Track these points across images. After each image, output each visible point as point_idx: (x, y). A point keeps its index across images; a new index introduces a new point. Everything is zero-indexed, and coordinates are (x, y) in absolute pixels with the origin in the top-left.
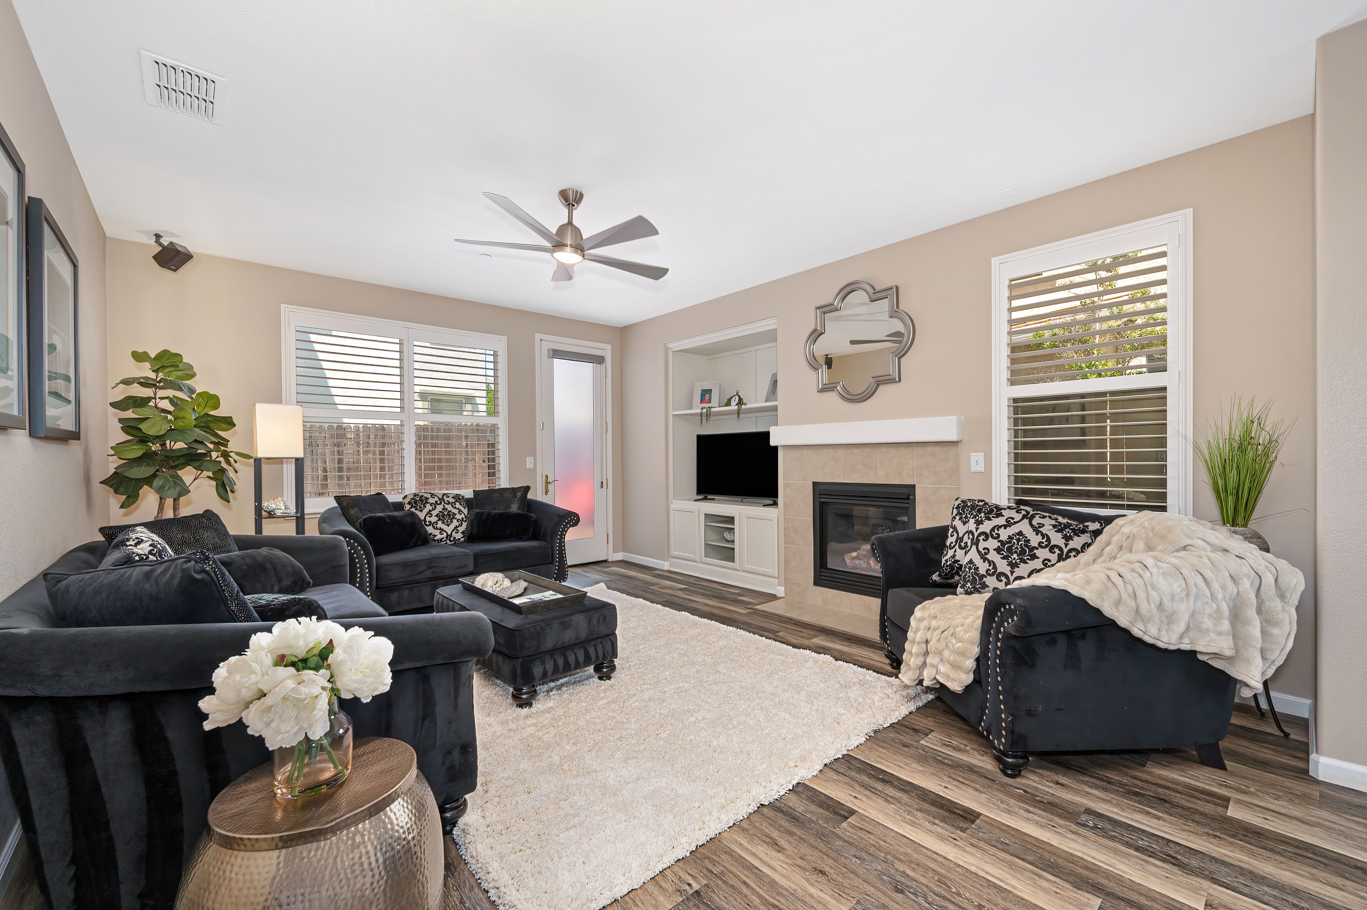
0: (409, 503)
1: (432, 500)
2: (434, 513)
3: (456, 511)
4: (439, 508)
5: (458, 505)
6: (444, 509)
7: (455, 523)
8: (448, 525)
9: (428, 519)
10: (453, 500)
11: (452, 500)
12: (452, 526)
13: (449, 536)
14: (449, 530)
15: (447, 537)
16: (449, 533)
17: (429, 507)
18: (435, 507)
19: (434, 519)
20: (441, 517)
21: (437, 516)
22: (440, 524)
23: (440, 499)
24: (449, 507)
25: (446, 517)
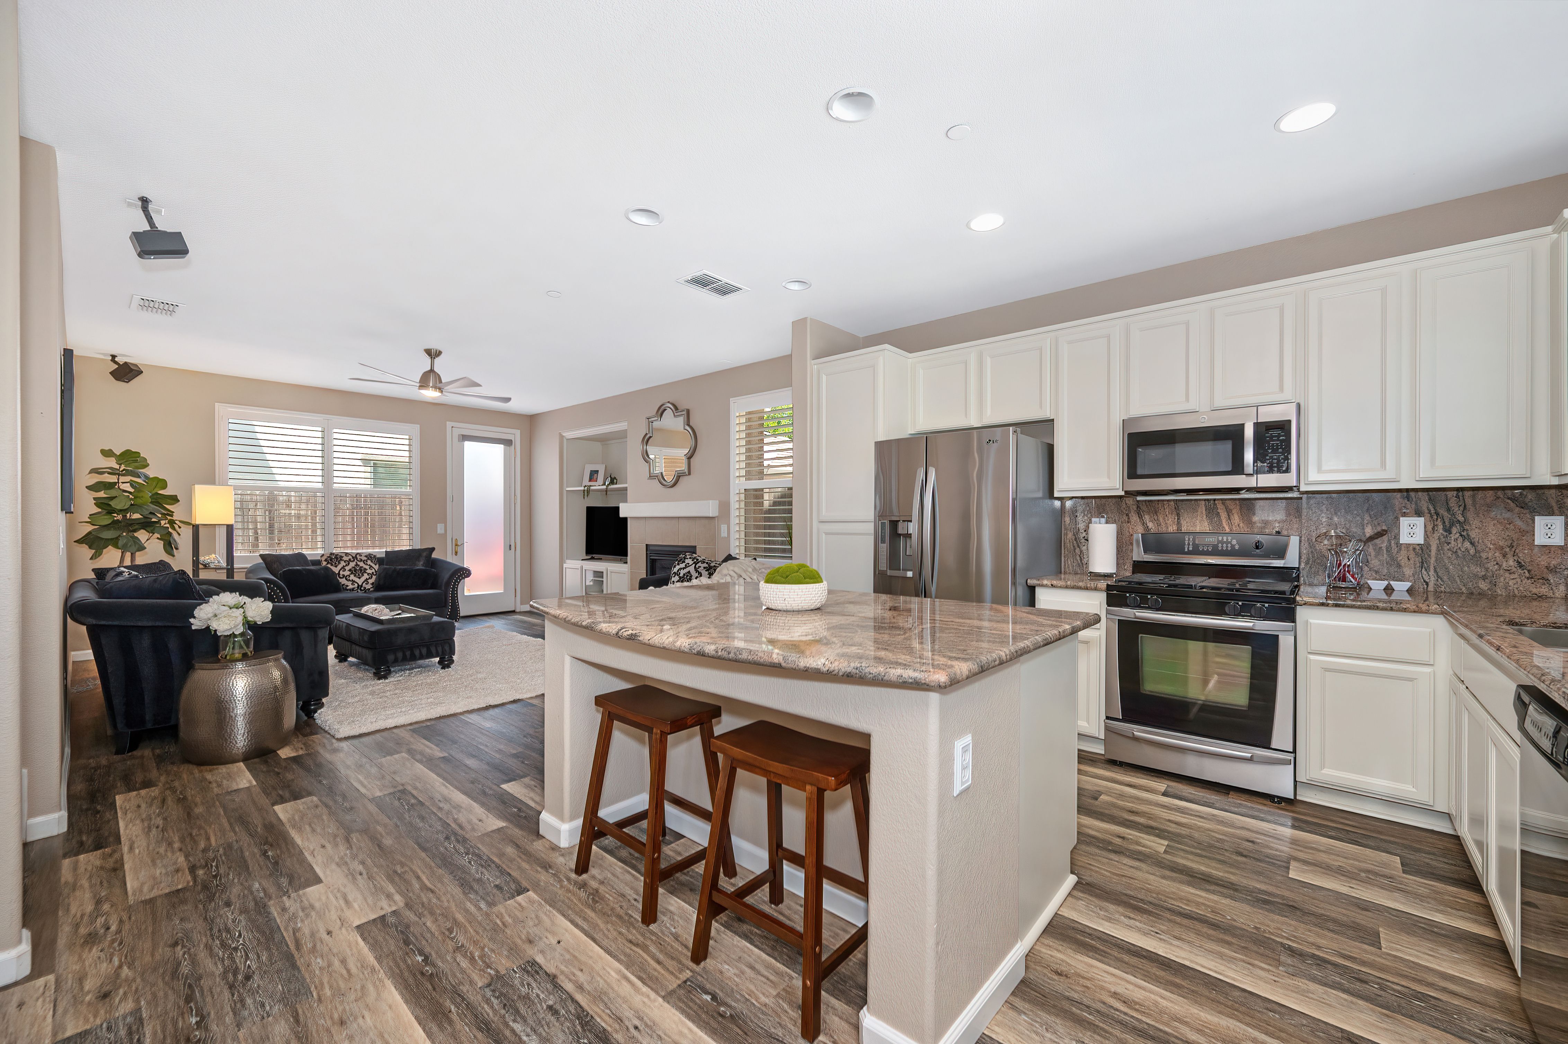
0: (326, 560)
1: (345, 558)
2: (347, 568)
3: (367, 567)
4: (352, 564)
5: (369, 562)
6: (357, 565)
7: (366, 576)
8: (360, 578)
9: (341, 573)
10: (366, 558)
11: (364, 558)
12: (363, 579)
13: (359, 587)
14: (360, 581)
15: (358, 587)
16: (360, 584)
17: (343, 564)
18: (349, 564)
19: (347, 573)
20: (353, 571)
21: (350, 570)
22: (352, 577)
23: (353, 557)
24: (361, 564)
25: (358, 571)
